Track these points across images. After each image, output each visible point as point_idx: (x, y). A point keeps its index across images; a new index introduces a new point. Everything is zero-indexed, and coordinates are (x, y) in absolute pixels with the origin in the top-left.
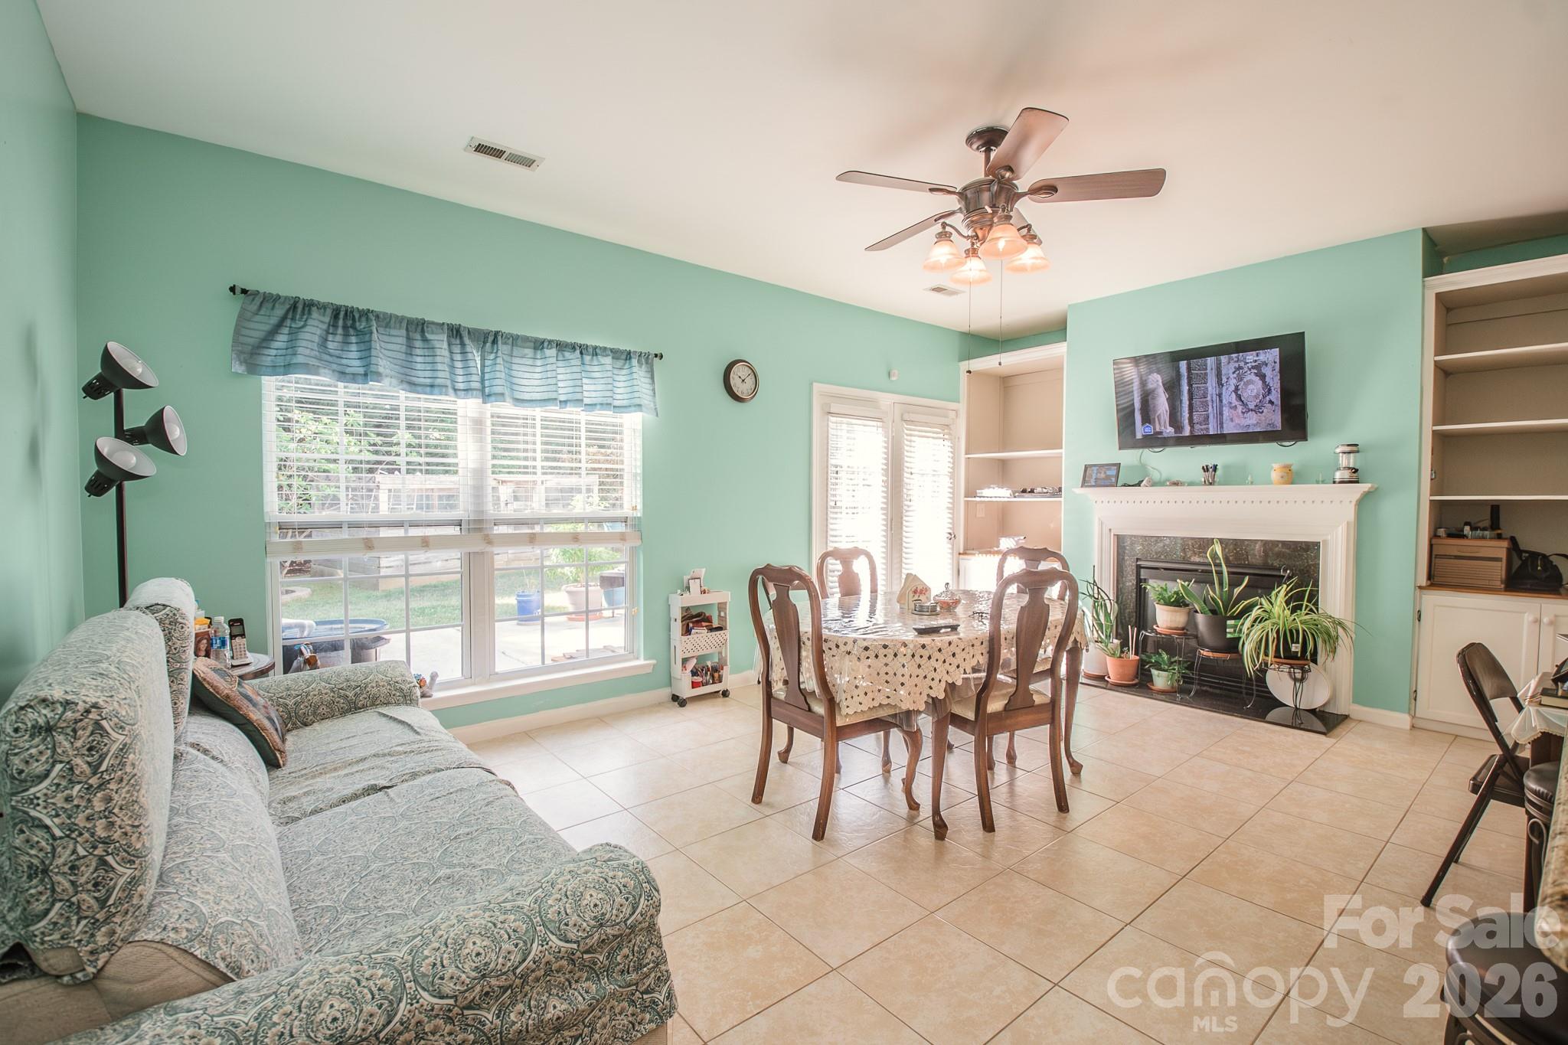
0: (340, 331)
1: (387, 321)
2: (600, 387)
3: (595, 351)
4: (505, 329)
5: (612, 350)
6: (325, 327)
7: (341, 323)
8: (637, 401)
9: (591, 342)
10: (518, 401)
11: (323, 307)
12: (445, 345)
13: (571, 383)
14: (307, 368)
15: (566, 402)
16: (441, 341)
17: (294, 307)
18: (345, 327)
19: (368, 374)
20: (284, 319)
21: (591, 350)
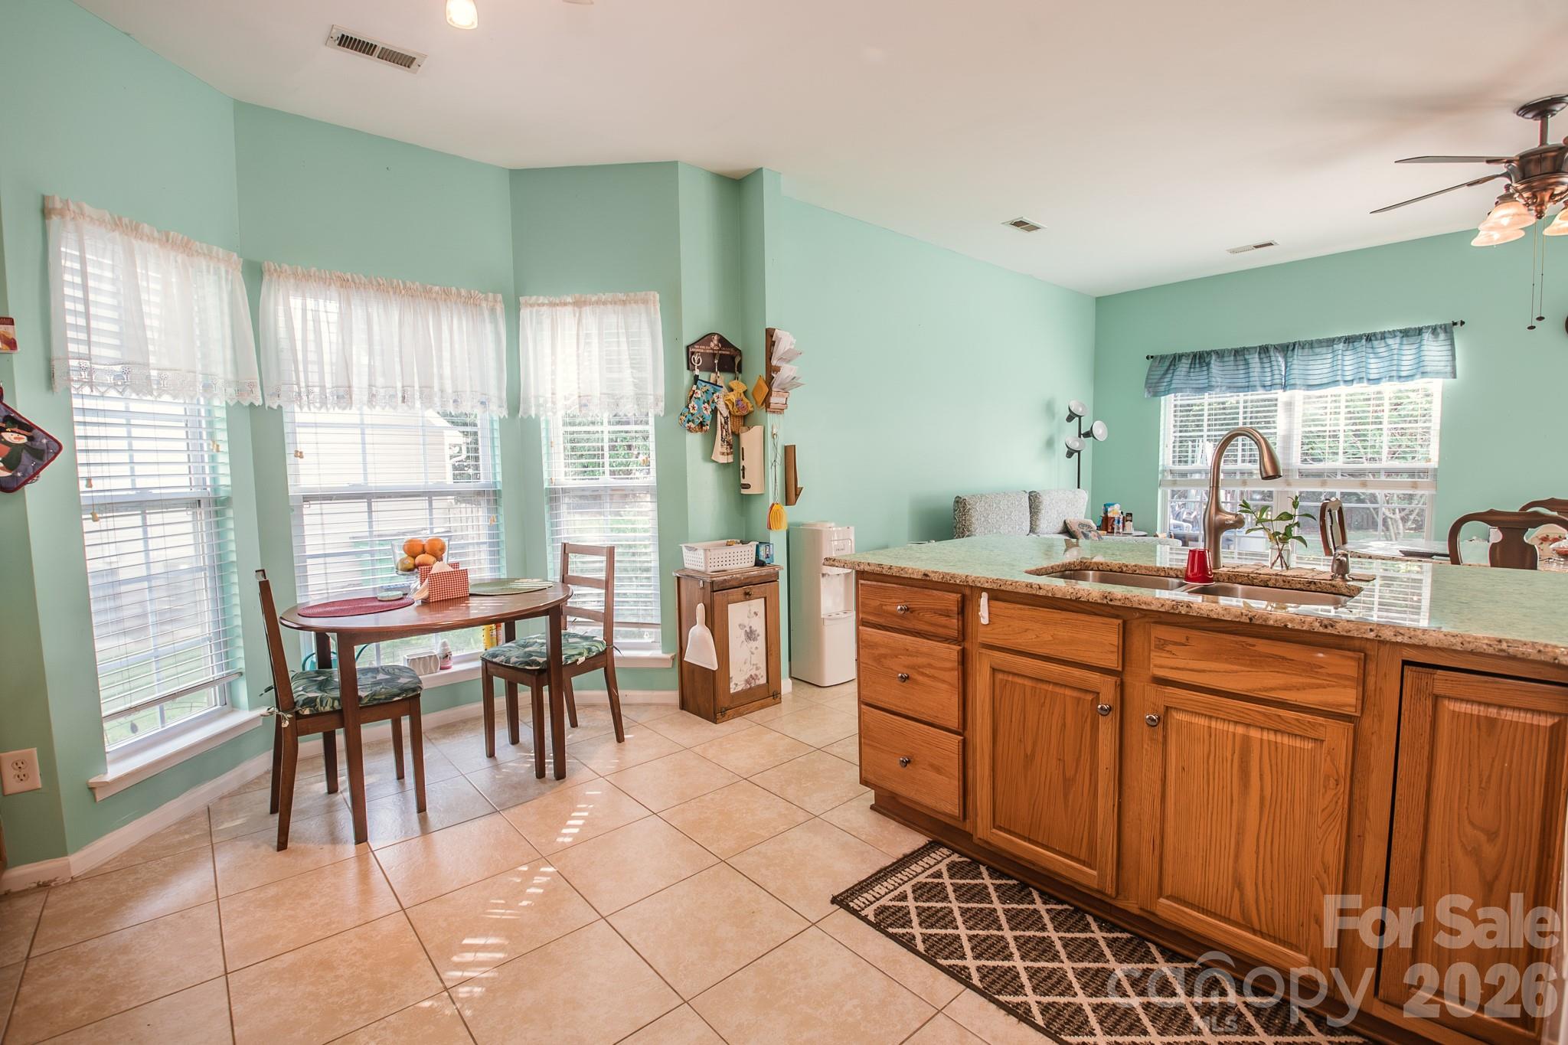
0: (1197, 366)
1: (1220, 354)
2: (1386, 364)
3: (1383, 336)
4: (1303, 339)
5: (1401, 331)
6: (1188, 366)
7: (1197, 361)
8: (1422, 370)
9: (1378, 330)
10: (1310, 387)
11: (1187, 355)
12: (1257, 360)
13: (1356, 366)
14: (1177, 390)
15: (1352, 381)
16: (1254, 360)
17: (1175, 357)
18: (1200, 363)
19: (1209, 388)
20: (1170, 365)
21: (1379, 337)
